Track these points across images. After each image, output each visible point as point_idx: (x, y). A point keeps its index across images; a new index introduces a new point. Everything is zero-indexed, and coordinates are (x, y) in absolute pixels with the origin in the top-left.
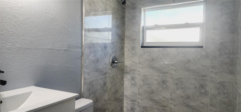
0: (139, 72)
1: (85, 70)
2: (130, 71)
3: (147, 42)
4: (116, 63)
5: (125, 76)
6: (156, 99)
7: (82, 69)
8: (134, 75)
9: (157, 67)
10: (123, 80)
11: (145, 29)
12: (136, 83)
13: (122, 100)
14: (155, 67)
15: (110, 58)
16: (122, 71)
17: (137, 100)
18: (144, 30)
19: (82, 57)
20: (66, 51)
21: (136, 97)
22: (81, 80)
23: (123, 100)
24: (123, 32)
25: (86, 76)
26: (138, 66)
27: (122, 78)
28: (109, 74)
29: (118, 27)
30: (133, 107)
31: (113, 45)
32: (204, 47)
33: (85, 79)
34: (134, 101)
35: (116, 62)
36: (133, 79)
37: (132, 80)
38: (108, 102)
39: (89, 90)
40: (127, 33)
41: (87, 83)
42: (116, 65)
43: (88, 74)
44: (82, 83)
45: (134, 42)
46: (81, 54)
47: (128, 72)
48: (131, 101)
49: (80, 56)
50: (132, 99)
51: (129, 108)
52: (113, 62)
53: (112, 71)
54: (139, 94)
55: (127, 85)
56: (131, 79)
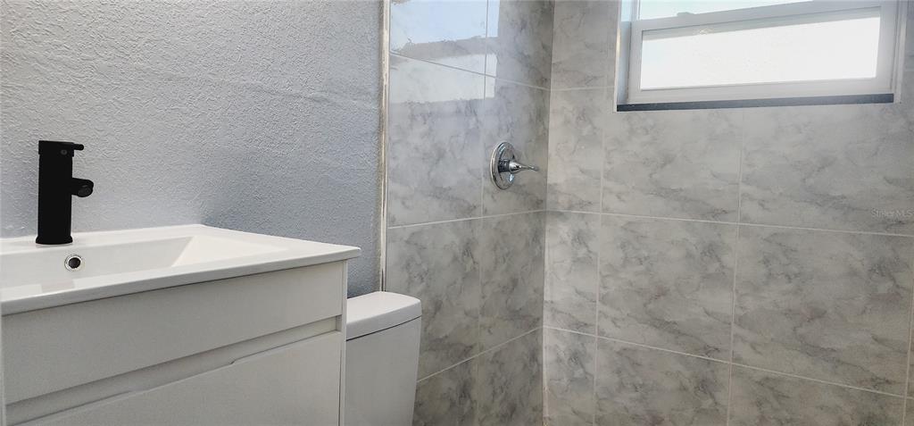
0: (606, 210)
1: (393, 187)
2: (571, 207)
3: (642, 87)
4: (513, 170)
5: (548, 227)
6: (677, 320)
7: (378, 180)
8: (586, 223)
9: (681, 190)
10: (539, 243)
11: (636, 34)
12: (593, 257)
13: (537, 321)
14: (674, 190)
15: (487, 148)
16: (538, 206)
17: (597, 324)
18: (632, 38)
19: (380, 134)
20: (318, 101)
21: (593, 310)
22: (377, 224)
23: (538, 319)
24: (544, 47)
25: (397, 209)
26: (604, 188)
27: (537, 236)
28: (486, 212)
29: (524, 26)
30: (581, 349)
31: (504, 97)
32: (897, 99)
33: (392, 221)
34: (586, 324)
35: (512, 165)
36: (580, 238)
37: (576, 244)
38: (482, 320)
39: (408, 266)
40: (560, 54)
41: (401, 239)
42: (511, 179)
43: (403, 203)
44: (380, 236)
45: (590, 88)
46: (376, 121)
47: (561, 214)
48: (569, 327)
49: (374, 129)
50: (573, 317)
51: (562, 355)
52: (502, 168)
53: (495, 201)
54: (603, 300)
55: (554, 262)
56: (574, 240)
